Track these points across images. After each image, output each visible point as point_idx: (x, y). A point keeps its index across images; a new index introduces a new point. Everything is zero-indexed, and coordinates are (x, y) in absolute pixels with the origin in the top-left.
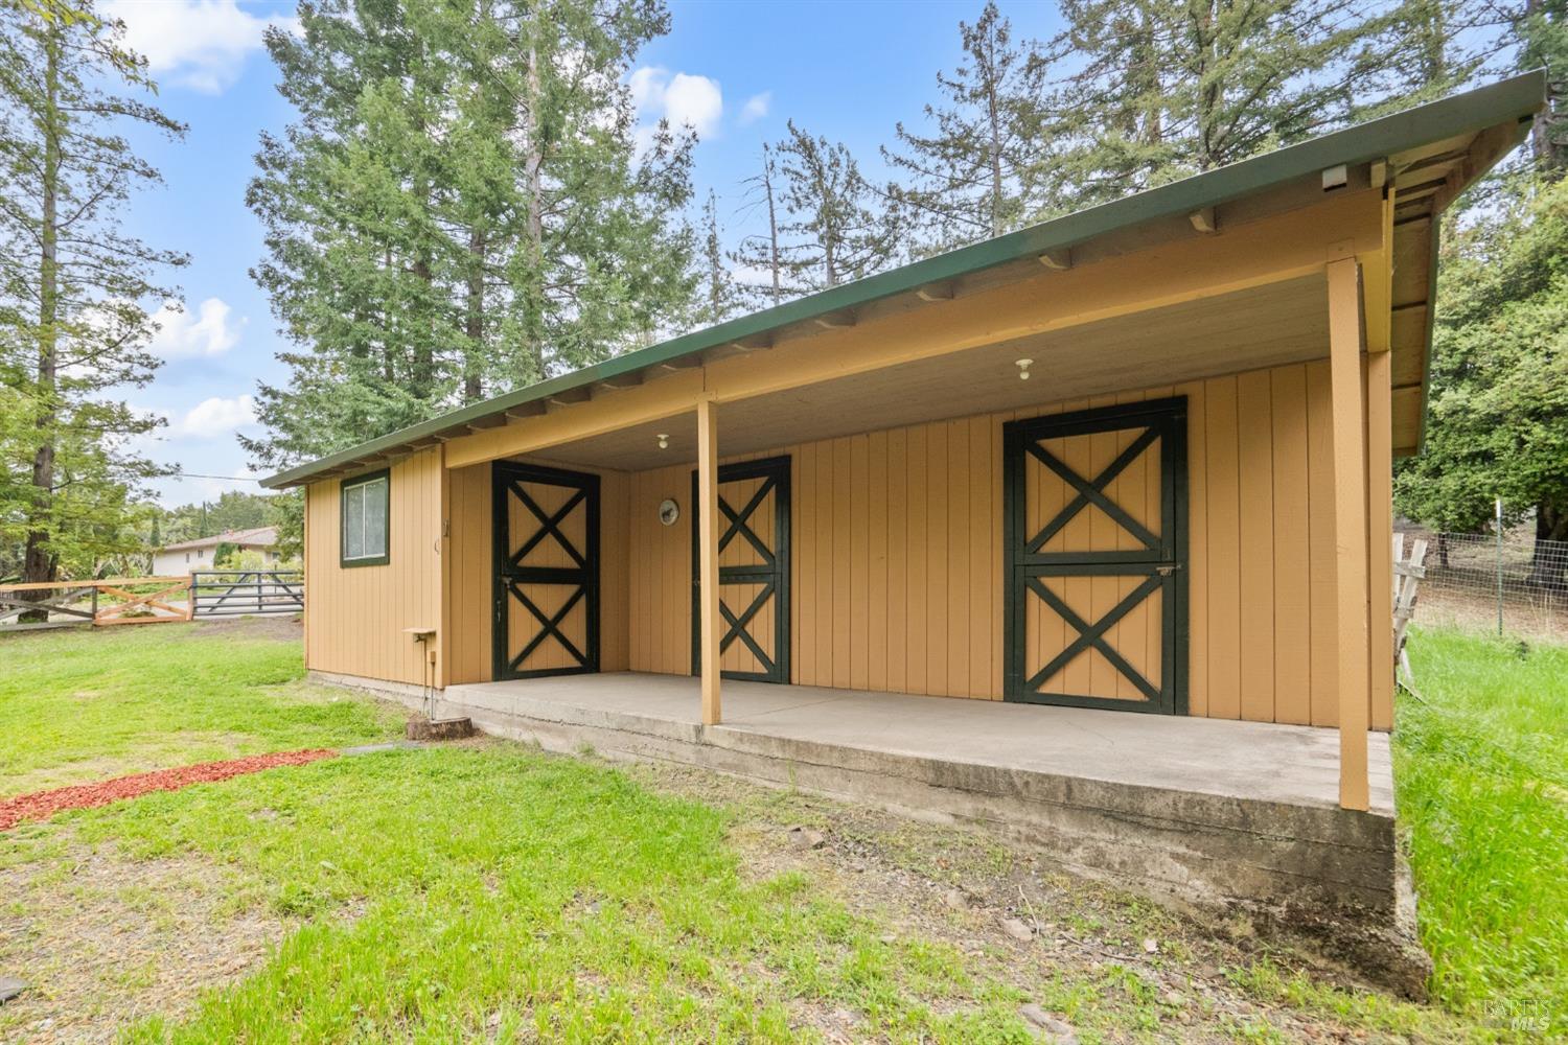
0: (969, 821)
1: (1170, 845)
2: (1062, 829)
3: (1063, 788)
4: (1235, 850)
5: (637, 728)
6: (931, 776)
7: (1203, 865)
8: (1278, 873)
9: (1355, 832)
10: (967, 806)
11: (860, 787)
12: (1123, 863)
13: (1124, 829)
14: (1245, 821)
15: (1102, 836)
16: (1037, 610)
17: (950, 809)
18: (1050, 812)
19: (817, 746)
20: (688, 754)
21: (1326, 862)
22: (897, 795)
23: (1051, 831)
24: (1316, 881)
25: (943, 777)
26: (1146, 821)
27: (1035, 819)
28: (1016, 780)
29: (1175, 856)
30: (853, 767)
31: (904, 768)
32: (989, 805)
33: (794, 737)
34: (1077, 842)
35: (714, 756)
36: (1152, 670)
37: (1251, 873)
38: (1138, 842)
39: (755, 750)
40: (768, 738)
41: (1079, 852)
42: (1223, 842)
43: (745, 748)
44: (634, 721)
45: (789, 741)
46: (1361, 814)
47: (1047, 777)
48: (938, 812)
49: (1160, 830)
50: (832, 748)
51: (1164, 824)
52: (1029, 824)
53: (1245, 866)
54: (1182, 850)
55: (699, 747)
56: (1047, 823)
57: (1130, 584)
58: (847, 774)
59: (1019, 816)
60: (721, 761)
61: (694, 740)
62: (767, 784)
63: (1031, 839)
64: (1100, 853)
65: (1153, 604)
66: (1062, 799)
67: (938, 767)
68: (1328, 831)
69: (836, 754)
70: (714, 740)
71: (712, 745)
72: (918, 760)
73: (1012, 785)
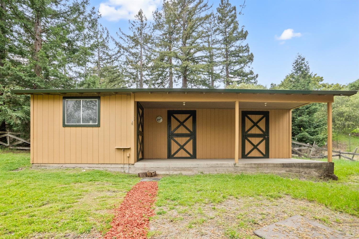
0: (288, 171)
1: (314, 170)
2: (301, 170)
3: (301, 164)
4: (320, 169)
5: (217, 166)
6: (282, 166)
7: (317, 171)
8: (324, 171)
9: (331, 165)
10: (288, 169)
11: (270, 169)
12: (308, 173)
13: (309, 169)
14: (321, 165)
15: (306, 170)
16: (247, 143)
17: (285, 170)
18: (299, 168)
19: (262, 164)
20: (232, 169)
21: (328, 168)
22: (277, 170)
23: (299, 171)
24: (328, 171)
25: (284, 166)
26: (311, 167)
27: (297, 169)
28: (295, 164)
29: (314, 171)
30: (269, 166)
31: (278, 165)
32: (291, 169)
33: (257, 163)
34: (303, 171)
35: (239, 169)
36: (264, 152)
37: (322, 171)
38: (310, 170)
39: (249, 166)
40: (252, 164)
41: (303, 173)
42: (319, 168)
43: (246, 166)
44: (216, 165)
45: (256, 164)
46: (331, 163)
47: (299, 163)
48: (283, 171)
49: (312, 168)
50: (265, 164)
51: (313, 167)
52: (297, 170)
53: (321, 170)
54: (315, 170)
55: (234, 168)
56: (299, 170)
57: (261, 139)
58: (268, 168)
59: (295, 169)
60: (241, 169)
61: (233, 166)
62: (251, 172)
63: (297, 172)
64: (306, 172)
65: (264, 142)
66: (301, 166)
67: (283, 164)
68: (329, 165)
69: (266, 165)
70: (239, 166)
71: (238, 167)
72: (280, 164)
73: (294, 165)
